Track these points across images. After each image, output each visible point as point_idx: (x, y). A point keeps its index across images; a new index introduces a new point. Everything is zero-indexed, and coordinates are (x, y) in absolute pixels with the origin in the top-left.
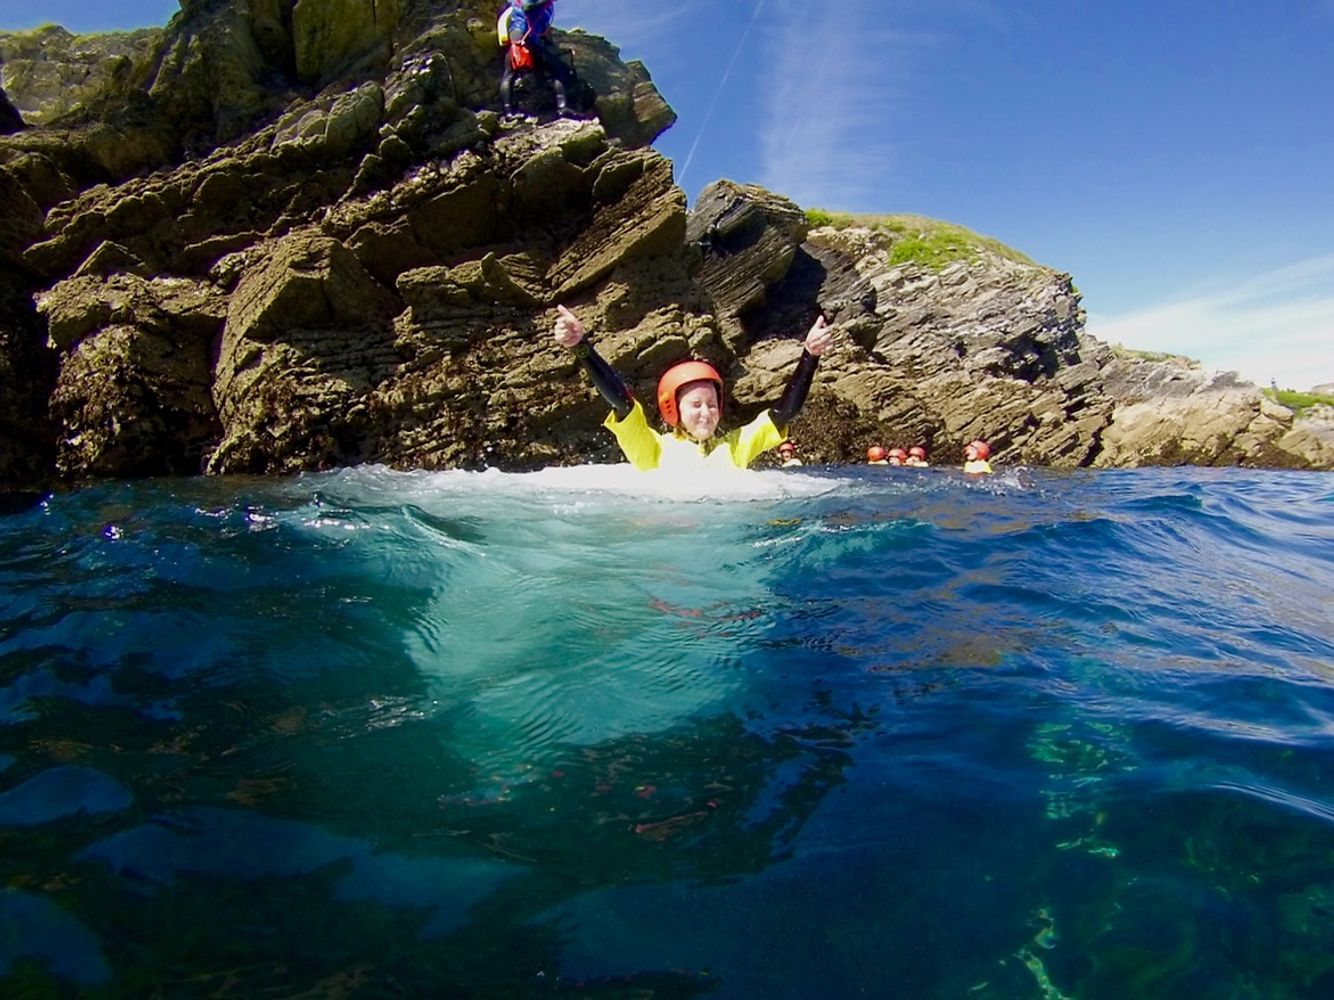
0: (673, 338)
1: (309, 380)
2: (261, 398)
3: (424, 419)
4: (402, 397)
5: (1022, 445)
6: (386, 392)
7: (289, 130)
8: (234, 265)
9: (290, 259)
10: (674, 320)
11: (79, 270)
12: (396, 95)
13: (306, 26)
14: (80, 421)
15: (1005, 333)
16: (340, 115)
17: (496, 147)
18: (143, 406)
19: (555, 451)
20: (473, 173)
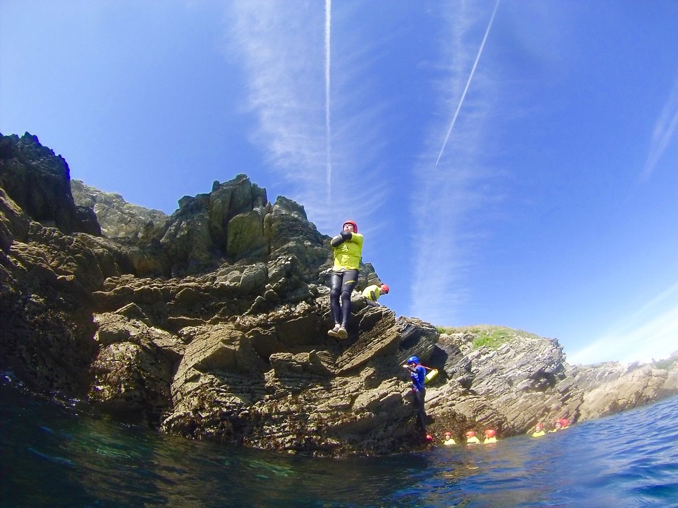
0: (395, 393)
1: (222, 395)
2: (197, 397)
3: (276, 422)
4: (267, 411)
5: (542, 422)
6: (259, 407)
7: (224, 277)
8: (191, 332)
9: (221, 338)
10: (395, 385)
11: (118, 311)
12: (274, 272)
13: (234, 231)
14: (105, 379)
15: (530, 372)
16: (248, 275)
17: (317, 301)
18: (137, 384)
19: (338, 442)
20: (307, 312)
